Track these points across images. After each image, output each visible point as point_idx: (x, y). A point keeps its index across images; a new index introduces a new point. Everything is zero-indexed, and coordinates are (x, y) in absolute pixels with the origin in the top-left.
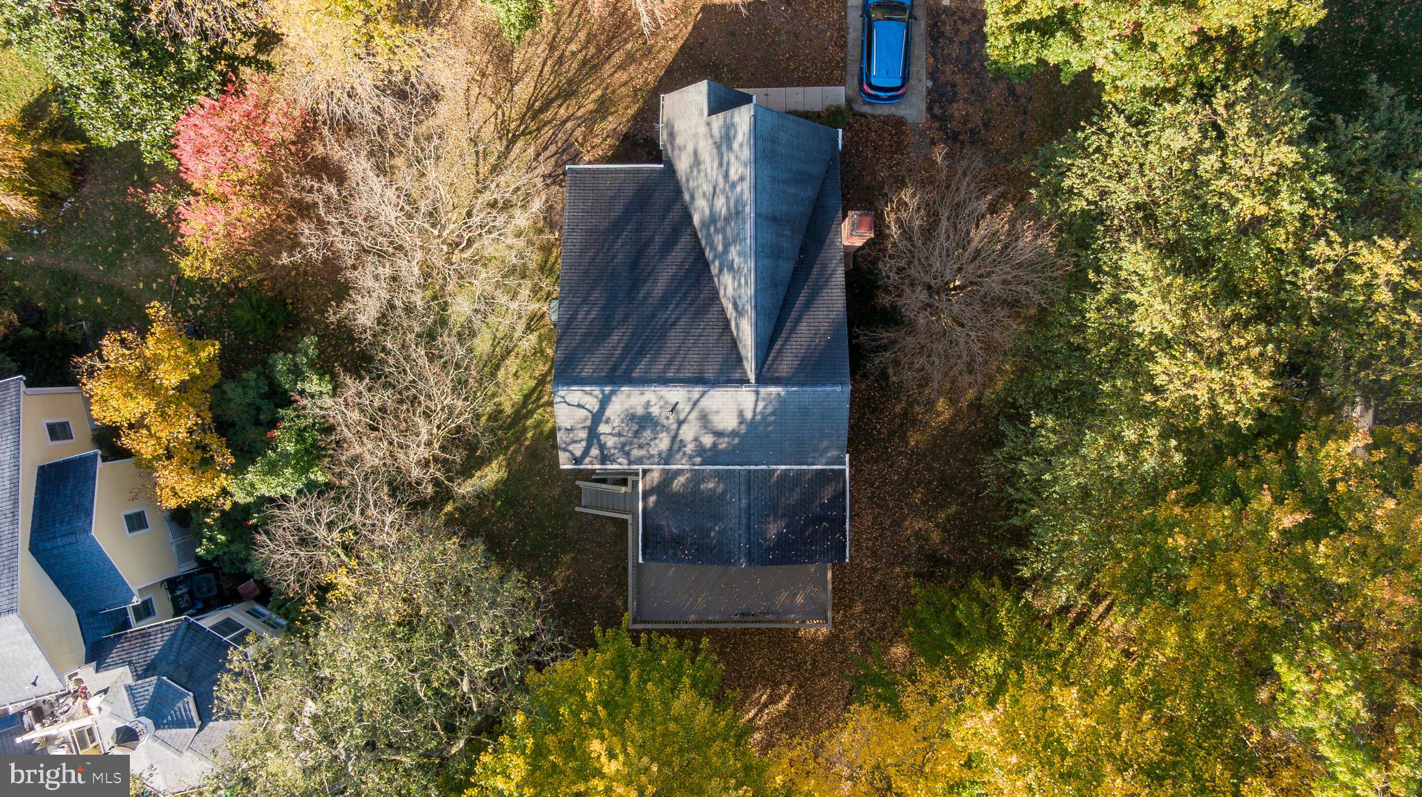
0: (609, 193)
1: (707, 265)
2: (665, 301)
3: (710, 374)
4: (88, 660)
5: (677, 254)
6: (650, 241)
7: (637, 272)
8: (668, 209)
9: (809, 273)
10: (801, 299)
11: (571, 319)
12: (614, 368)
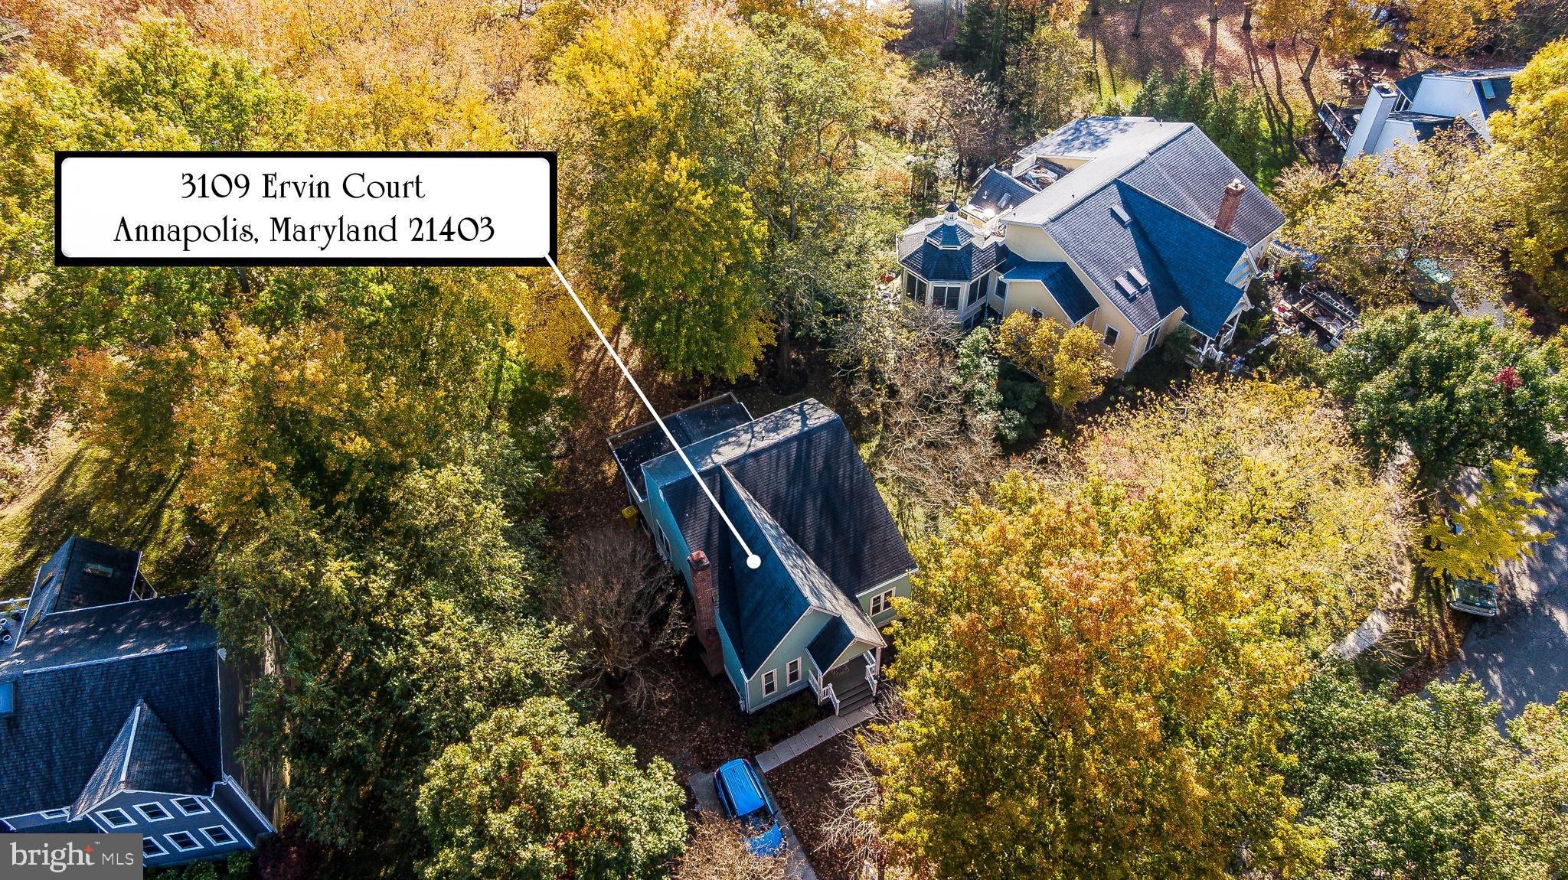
0: (880, 560)
1: (788, 532)
2: (803, 497)
3: (751, 461)
4: (1004, 246)
5: (811, 534)
6: (834, 536)
7: (830, 510)
8: (834, 565)
9: (720, 558)
10: (716, 536)
11: (852, 463)
12: (810, 442)
